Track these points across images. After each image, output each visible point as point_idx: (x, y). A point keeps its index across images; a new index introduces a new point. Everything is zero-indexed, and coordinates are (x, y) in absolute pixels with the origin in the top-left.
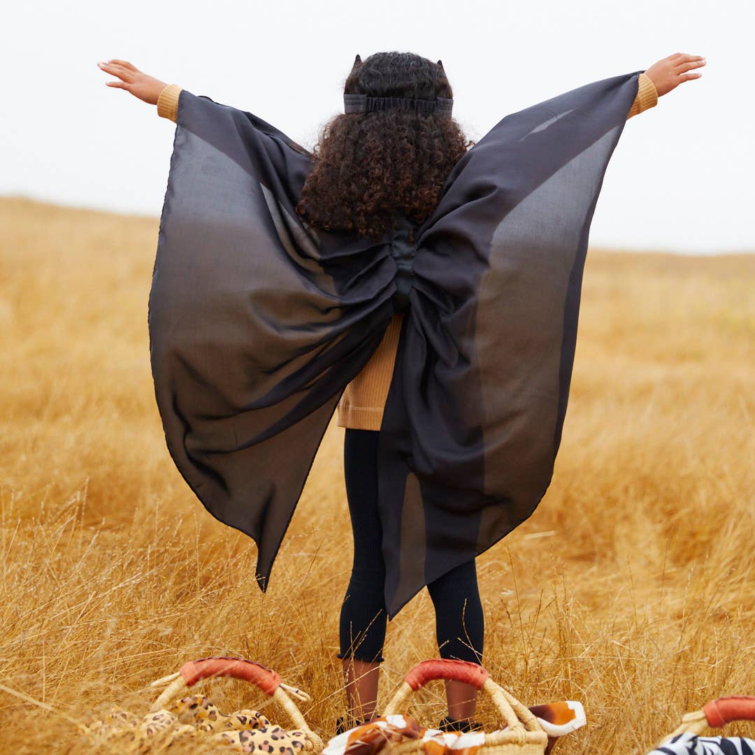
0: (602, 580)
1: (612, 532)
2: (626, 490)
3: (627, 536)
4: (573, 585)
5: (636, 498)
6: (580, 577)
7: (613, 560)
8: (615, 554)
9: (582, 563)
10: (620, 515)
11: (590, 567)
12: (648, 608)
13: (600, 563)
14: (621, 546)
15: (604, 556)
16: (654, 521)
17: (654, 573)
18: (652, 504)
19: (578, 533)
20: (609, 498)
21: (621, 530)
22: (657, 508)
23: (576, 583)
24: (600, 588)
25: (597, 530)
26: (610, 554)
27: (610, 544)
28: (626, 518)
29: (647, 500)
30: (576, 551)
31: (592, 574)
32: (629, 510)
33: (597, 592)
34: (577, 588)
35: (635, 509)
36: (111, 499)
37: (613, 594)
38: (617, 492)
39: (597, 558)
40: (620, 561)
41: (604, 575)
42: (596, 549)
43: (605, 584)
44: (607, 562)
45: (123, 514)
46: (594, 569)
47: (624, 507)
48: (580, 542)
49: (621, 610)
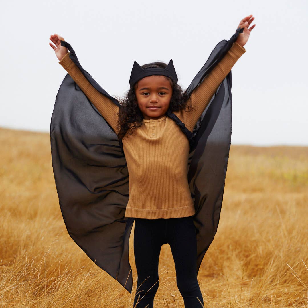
0: (217, 285)
1: (222, 265)
2: (228, 247)
3: (228, 266)
4: (205, 287)
5: (232, 250)
6: (208, 283)
7: (222, 277)
8: (223, 274)
9: (209, 278)
10: (226, 257)
11: (212, 280)
12: (236, 297)
13: (217, 278)
14: (226, 270)
15: (219, 275)
16: (240, 259)
17: (240, 282)
18: (239, 252)
19: (208, 265)
20: (221, 250)
21: (226, 264)
22: (241, 254)
23: (206, 286)
24: (216, 288)
25: (216, 264)
26: (221, 274)
27: (221, 270)
28: (228, 258)
29: (237, 251)
30: (206, 273)
31: (213, 283)
32: (229, 255)
33: (215, 290)
34: (207, 289)
35: (232, 255)
36: (6, 252)
37: (222, 291)
38: (225, 248)
39: (215, 276)
40: (225, 277)
41: (218, 283)
42: (215, 272)
43: (218, 287)
44: (220, 278)
45: (11, 258)
46: (214, 280)
47: (227, 254)
48: (208, 269)
49: (225, 298)
